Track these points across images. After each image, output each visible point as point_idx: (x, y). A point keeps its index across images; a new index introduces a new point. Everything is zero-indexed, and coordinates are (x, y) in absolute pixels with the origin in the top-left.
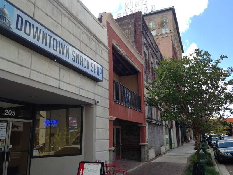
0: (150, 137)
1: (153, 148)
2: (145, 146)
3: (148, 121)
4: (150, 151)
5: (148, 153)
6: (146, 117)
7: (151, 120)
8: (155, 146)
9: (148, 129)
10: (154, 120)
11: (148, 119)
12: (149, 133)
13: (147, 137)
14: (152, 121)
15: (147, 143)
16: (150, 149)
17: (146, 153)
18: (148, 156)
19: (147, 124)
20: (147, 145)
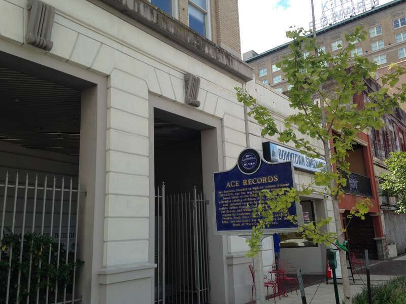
0: (388, 229)
1: (394, 244)
2: (382, 241)
3: (384, 209)
4: (389, 247)
5: (386, 249)
6: (381, 203)
7: (387, 207)
8: (397, 241)
9: (385, 218)
10: (392, 206)
11: (383, 205)
12: (385, 223)
13: (384, 229)
14: (390, 208)
15: (385, 236)
16: (389, 245)
17: (384, 249)
18: (387, 253)
19: (382, 212)
20: (385, 239)
